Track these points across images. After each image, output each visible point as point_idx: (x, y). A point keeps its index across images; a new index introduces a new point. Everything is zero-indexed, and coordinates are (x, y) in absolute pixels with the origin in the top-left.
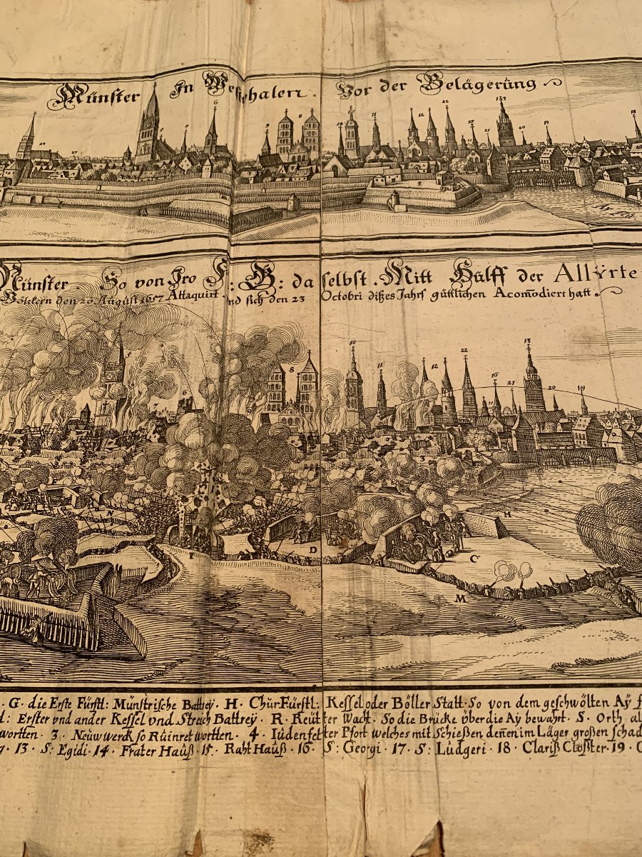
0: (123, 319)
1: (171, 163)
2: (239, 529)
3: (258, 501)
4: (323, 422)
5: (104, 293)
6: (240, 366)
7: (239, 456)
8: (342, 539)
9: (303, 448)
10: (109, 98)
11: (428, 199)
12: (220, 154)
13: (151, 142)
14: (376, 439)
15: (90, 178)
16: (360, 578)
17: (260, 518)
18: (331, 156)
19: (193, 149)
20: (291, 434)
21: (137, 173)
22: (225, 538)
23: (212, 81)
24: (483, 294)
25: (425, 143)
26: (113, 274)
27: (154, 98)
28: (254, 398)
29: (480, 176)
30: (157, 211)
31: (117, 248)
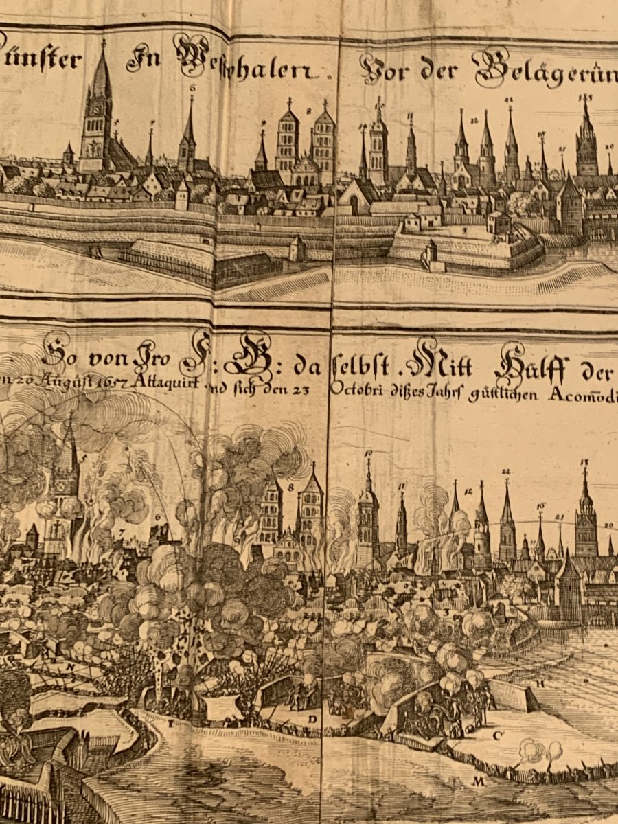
0: (74, 408)
1: (131, 178)
2: (225, 690)
3: (248, 657)
4: (328, 558)
5: (48, 368)
6: (226, 480)
7: (225, 599)
8: (346, 707)
9: (302, 591)
10: (38, 60)
11: (474, 255)
12: (201, 173)
13: (101, 140)
14: (392, 585)
15: (18, 191)
16: (365, 755)
17: (250, 678)
18: (349, 180)
19: (162, 163)
20: (288, 572)
21: (84, 187)
22: (209, 701)
23: (187, 51)
24: (535, 395)
25: (477, 166)
26: (58, 342)
27: (103, 65)
28: (243, 524)
29: (546, 220)
30: (115, 253)
31: (61, 303)
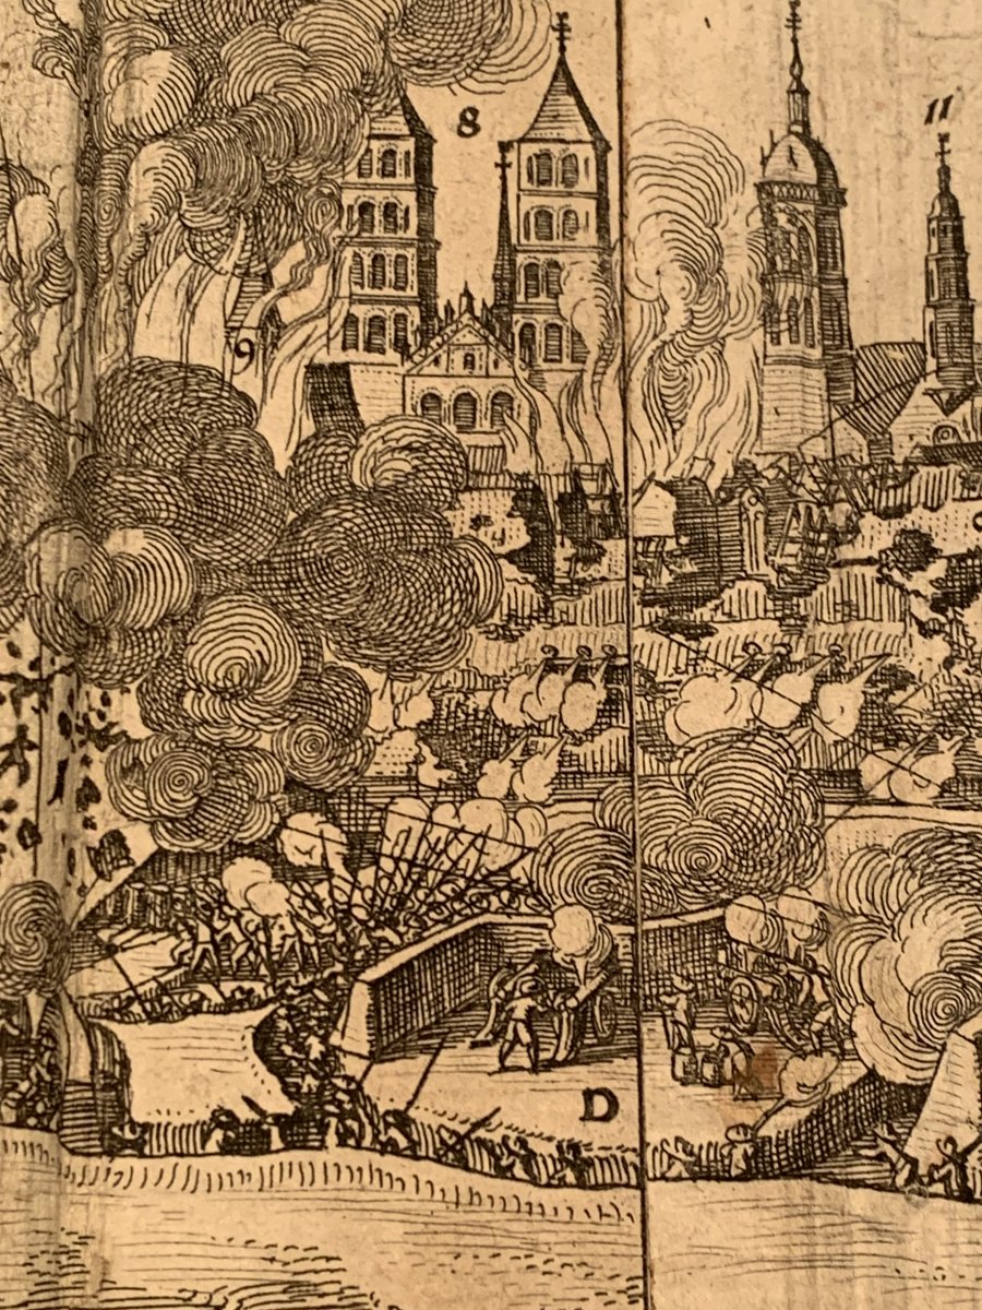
2: (207, 989)
3: (305, 843)
4: (638, 418)
6: (185, 95)
7: (197, 597)
8: (747, 1051)
9: (532, 558)
14: (918, 518)
16: (843, 1262)
17: (315, 930)
20: (467, 480)
22: (136, 1038)
28: (267, 278)
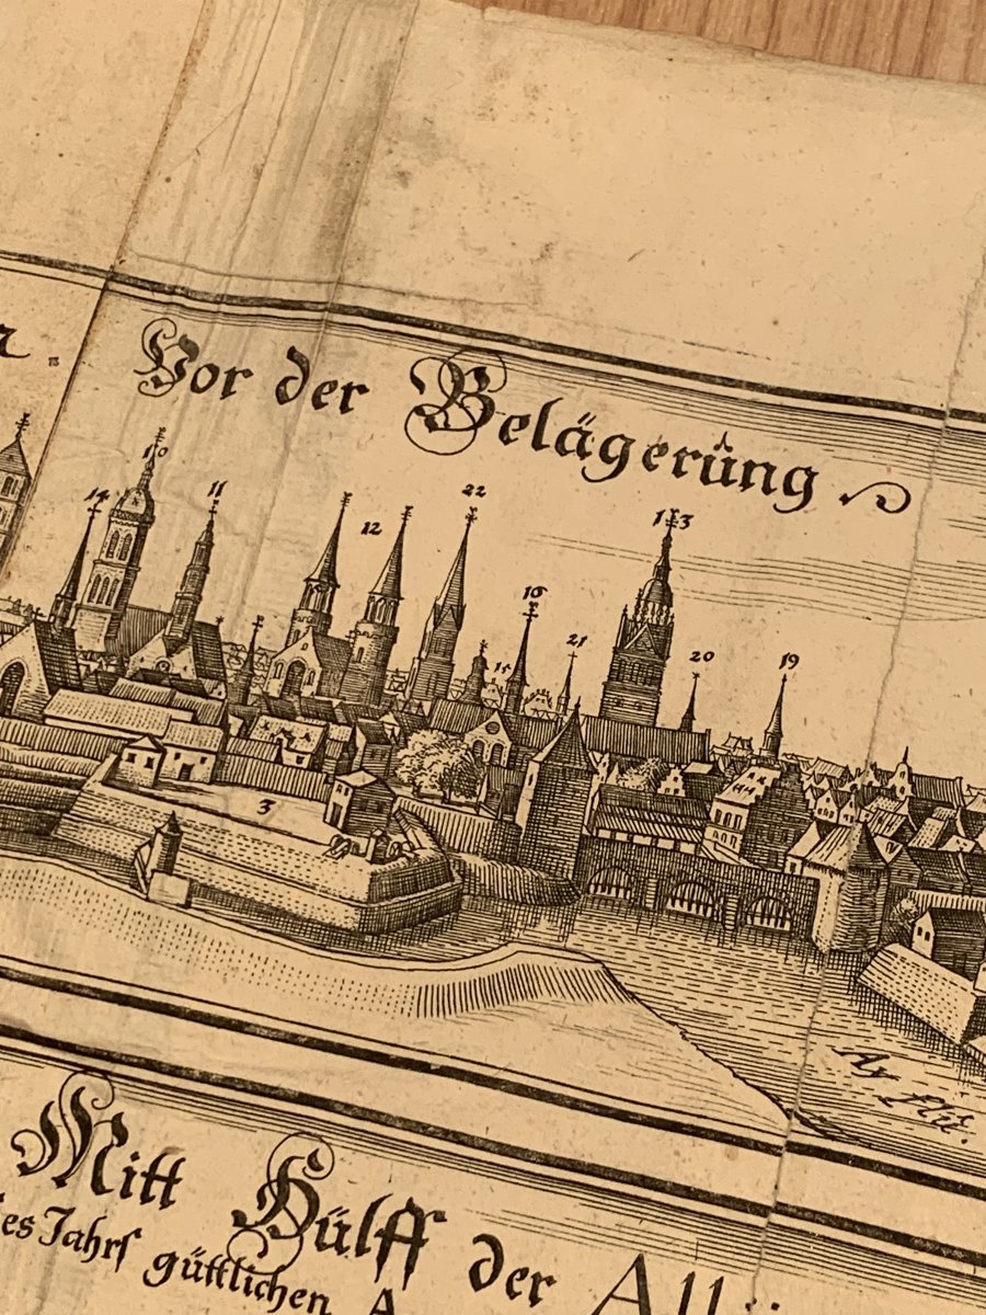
11: (272, 876)
18: (20, 621)
24: (325, 1300)
25: (346, 645)
29: (485, 820)
